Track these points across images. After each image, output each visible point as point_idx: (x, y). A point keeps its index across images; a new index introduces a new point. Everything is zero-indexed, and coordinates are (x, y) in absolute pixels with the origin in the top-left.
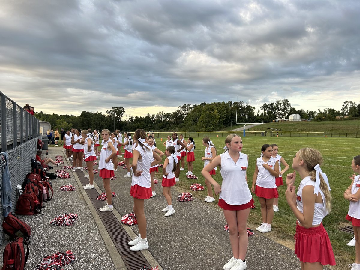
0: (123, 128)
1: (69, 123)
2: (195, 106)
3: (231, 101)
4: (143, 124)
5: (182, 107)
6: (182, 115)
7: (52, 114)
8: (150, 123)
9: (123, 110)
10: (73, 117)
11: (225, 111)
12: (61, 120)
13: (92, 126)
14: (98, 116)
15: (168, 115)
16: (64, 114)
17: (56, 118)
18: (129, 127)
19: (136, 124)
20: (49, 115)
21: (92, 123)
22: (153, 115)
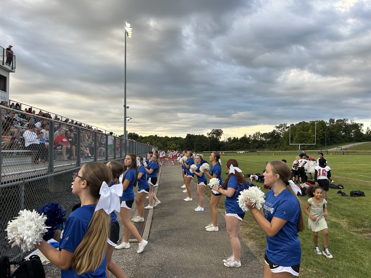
0: (221, 148)
1: (177, 144)
2: (293, 125)
3: (333, 119)
4: (240, 145)
5: (277, 127)
6: (278, 135)
7: (164, 136)
8: (246, 143)
9: (221, 132)
10: (181, 139)
11: (322, 130)
12: (170, 142)
13: (195, 147)
14: (200, 138)
15: (265, 135)
16: (174, 136)
17: (167, 140)
18: (226, 147)
19: (233, 144)
20: (162, 138)
21: (195, 144)
22: (249, 136)
